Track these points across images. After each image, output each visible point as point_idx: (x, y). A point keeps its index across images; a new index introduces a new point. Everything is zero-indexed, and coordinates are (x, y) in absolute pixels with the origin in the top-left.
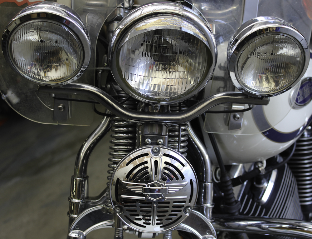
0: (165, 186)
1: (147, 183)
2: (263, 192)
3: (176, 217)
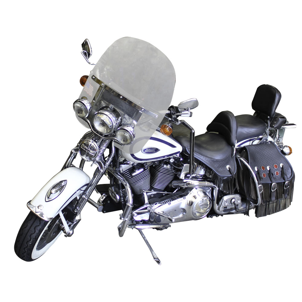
0: (90, 150)
1: (87, 147)
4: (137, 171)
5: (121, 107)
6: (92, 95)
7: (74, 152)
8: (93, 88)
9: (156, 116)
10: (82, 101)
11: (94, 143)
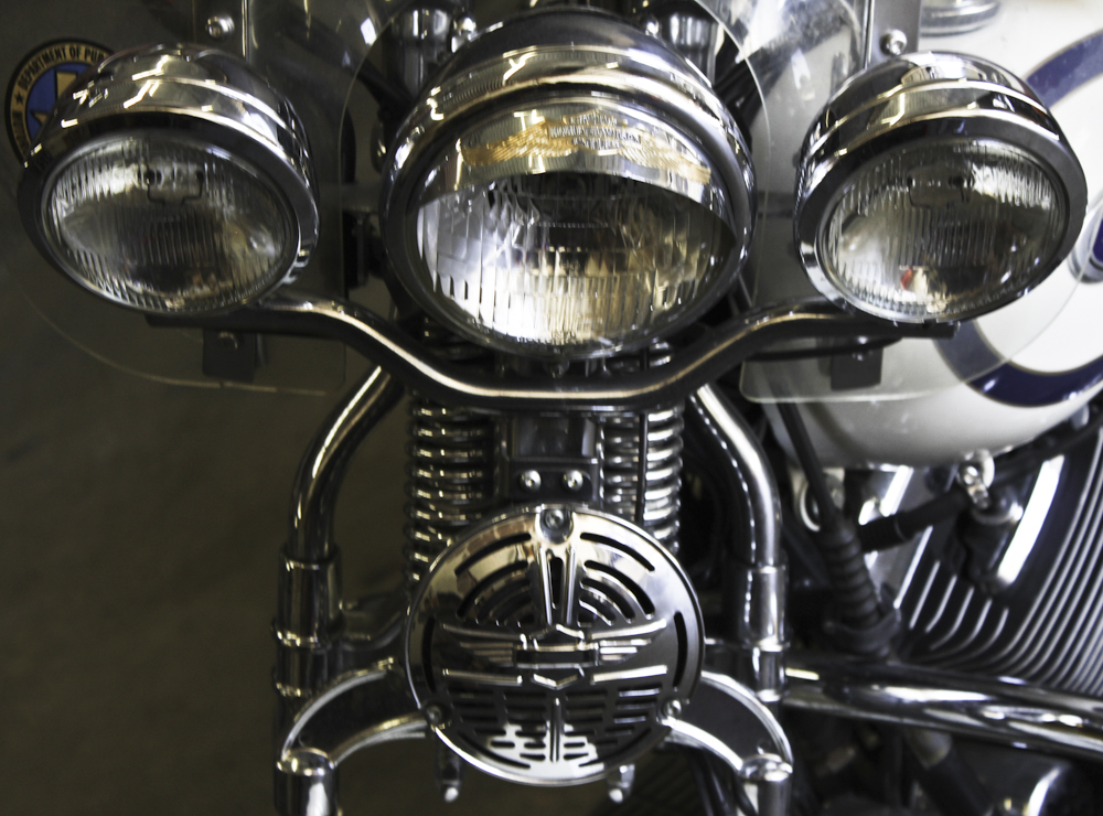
0: (589, 642)
2: (1002, 542)
3: (631, 736)
11: (581, 523)
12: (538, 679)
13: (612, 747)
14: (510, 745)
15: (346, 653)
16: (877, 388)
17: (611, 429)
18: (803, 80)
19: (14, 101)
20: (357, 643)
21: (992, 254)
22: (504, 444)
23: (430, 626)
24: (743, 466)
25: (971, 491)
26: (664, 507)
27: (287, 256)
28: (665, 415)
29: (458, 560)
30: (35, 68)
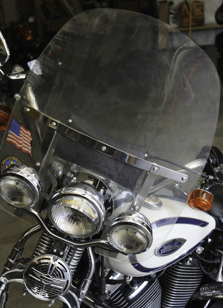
0: (53, 279)
1: (44, 274)
2: (132, 292)
3: (54, 296)
4: (136, 287)
5: (106, 169)
6: (32, 149)
7: (5, 281)
8: (30, 134)
9: (184, 178)
10: (18, 173)
11: (59, 261)
12: (43, 281)
13: (50, 297)
14: (35, 290)
15: (18, 266)
16: (116, 258)
17: (71, 248)
18: (122, 207)
19: (3, 162)
20: (20, 265)
21: (135, 245)
22: (53, 244)
23: (30, 266)
24: (91, 262)
25: (127, 281)
26: (75, 263)
27: (32, 203)
28: (81, 249)
29: (39, 258)
30: (8, 158)
